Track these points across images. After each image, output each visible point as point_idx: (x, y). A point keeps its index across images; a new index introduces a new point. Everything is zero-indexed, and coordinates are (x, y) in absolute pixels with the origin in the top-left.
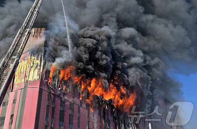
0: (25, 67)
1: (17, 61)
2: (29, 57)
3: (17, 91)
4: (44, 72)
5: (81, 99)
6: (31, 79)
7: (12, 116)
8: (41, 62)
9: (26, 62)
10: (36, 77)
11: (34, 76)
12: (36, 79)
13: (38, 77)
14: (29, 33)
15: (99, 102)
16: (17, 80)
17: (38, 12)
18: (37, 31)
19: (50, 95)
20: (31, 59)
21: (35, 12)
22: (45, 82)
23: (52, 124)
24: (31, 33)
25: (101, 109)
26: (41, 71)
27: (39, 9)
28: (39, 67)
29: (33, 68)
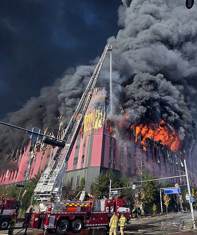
0: (91, 118)
1: (82, 118)
2: (94, 111)
3: (86, 138)
4: (106, 122)
5: (136, 141)
6: (96, 127)
7: (83, 156)
8: (103, 114)
9: (92, 114)
10: (100, 126)
11: (99, 125)
12: (100, 128)
13: (102, 126)
14: (91, 95)
15: (150, 143)
16: (86, 129)
17: (98, 78)
18: (99, 90)
19: (112, 139)
20: (95, 112)
21: (95, 79)
22: (107, 129)
23: (114, 162)
24: (92, 95)
25: (152, 148)
26: (104, 121)
27: (98, 75)
28: (102, 118)
29: (97, 119)
